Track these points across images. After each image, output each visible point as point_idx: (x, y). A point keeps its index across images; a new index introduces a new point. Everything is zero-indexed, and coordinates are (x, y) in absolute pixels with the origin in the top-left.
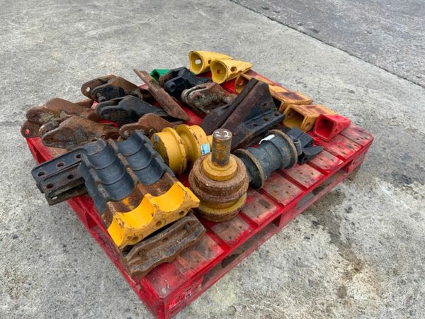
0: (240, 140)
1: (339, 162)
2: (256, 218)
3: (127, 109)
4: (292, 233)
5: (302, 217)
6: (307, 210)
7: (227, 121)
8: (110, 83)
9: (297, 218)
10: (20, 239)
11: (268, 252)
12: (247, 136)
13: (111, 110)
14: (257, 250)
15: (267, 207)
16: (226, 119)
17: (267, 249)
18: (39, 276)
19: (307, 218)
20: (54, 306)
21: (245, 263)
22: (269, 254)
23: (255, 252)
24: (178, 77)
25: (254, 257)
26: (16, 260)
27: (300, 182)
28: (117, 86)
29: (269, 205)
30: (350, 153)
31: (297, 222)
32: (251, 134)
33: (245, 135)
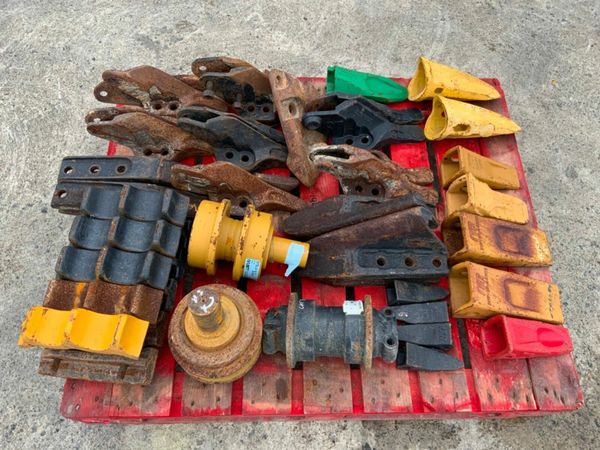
0: (330, 273)
1: (465, 405)
2: (249, 402)
3: (218, 134)
4: (320, 438)
5: (359, 426)
6: (375, 422)
7: (335, 233)
8: (231, 74)
9: (349, 423)
10: (47, 216)
11: (265, 437)
12: (344, 275)
13: (192, 126)
14: (255, 423)
15: (278, 398)
16: (337, 229)
17: (268, 432)
18: (31, 274)
19: (363, 434)
20: (18, 319)
21: (224, 428)
22: (263, 441)
23: (249, 424)
24: (332, 113)
25: (243, 429)
26: (27, 240)
27: (365, 394)
28: (241, 81)
29: (285, 397)
30: (500, 405)
31: (344, 428)
32: (352, 275)
33: (342, 271)
